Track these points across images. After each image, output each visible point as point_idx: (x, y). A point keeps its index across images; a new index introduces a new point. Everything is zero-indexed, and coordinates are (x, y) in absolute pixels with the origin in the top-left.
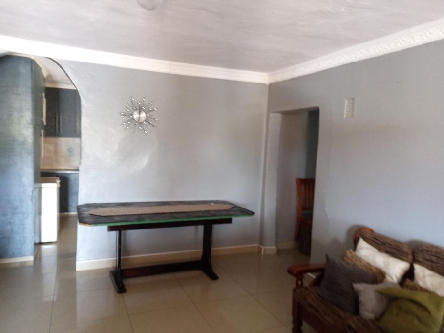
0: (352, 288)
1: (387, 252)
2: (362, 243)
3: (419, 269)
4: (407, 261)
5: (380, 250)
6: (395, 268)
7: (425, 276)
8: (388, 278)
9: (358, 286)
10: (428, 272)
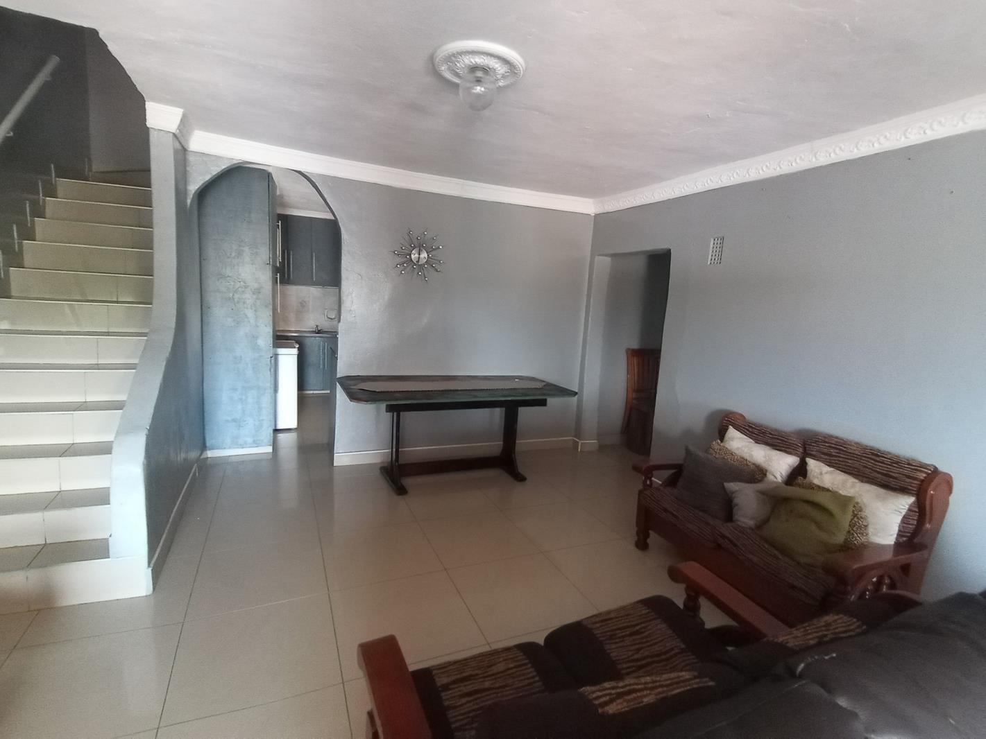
0: (723, 487)
1: (767, 444)
2: (732, 432)
3: (812, 464)
4: (796, 455)
5: (757, 441)
6: (780, 464)
7: (821, 473)
8: (770, 477)
9: (731, 486)
10: (826, 469)
